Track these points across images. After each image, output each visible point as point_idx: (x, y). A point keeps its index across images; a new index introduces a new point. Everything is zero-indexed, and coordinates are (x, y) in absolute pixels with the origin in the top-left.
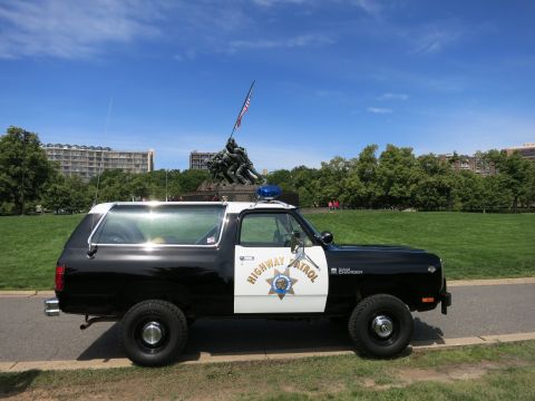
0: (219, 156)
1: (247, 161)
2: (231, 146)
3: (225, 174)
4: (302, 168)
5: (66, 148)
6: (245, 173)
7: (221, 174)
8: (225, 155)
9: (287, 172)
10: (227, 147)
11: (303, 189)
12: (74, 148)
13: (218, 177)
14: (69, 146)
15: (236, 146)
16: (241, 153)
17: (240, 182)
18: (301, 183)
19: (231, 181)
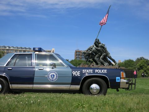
0: (90, 49)
1: (106, 52)
2: (97, 43)
3: (94, 60)
4: (141, 59)
5: (7, 48)
6: (105, 59)
7: (91, 60)
8: (94, 49)
9: (132, 61)
10: (95, 44)
11: (142, 71)
12: (12, 48)
13: (90, 61)
14: (9, 47)
15: (100, 44)
16: (103, 47)
17: (102, 64)
18: (141, 67)
19: (97, 64)
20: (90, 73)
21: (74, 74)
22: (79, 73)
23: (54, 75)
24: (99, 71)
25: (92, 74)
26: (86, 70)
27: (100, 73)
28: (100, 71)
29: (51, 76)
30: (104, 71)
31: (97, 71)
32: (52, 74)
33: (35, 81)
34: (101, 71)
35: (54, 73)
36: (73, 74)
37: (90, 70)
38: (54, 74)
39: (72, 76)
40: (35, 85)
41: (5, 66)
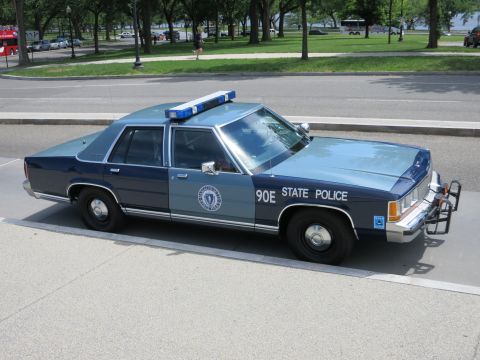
20: (302, 200)
21: (260, 196)
22: (272, 197)
23: (212, 196)
24: (325, 194)
25: (305, 200)
26: (290, 189)
27: (327, 202)
28: (328, 194)
29: (207, 197)
30: (339, 196)
31: (321, 193)
32: (207, 192)
34: (332, 196)
35: (213, 190)
36: (257, 198)
37: (300, 190)
38: (212, 192)
39: (257, 203)
40: (175, 215)
41: (105, 161)
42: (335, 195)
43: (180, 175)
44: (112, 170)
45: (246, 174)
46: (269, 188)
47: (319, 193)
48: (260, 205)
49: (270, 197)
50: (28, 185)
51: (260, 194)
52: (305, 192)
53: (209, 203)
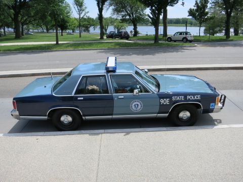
20: (181, 101)
21: (162, 102)
23: (138, 105)
24: (191, 98)
25: (183, 101)
26: (176, 97)
27: (192, 101)
29: (135, 106)
30: (197, 97)
32: (135, 103)
33: (114, 112)
34: (194, 98)
35: (138, 102)
36: (160, 103)
37: (180, 97)
39: (160, 105)
40: (114, 116)
41: (73, 95)
42: (195, 97)
43: (119, 97)
44: (79, 99)
45: (153, 93)
46: (166, 98)
47: (189, 97)
48: (161, 106)
49: (167, 101)
50: (17, 113)
51: (162, 101)
52: (182, 97)
53: (136, 108)
